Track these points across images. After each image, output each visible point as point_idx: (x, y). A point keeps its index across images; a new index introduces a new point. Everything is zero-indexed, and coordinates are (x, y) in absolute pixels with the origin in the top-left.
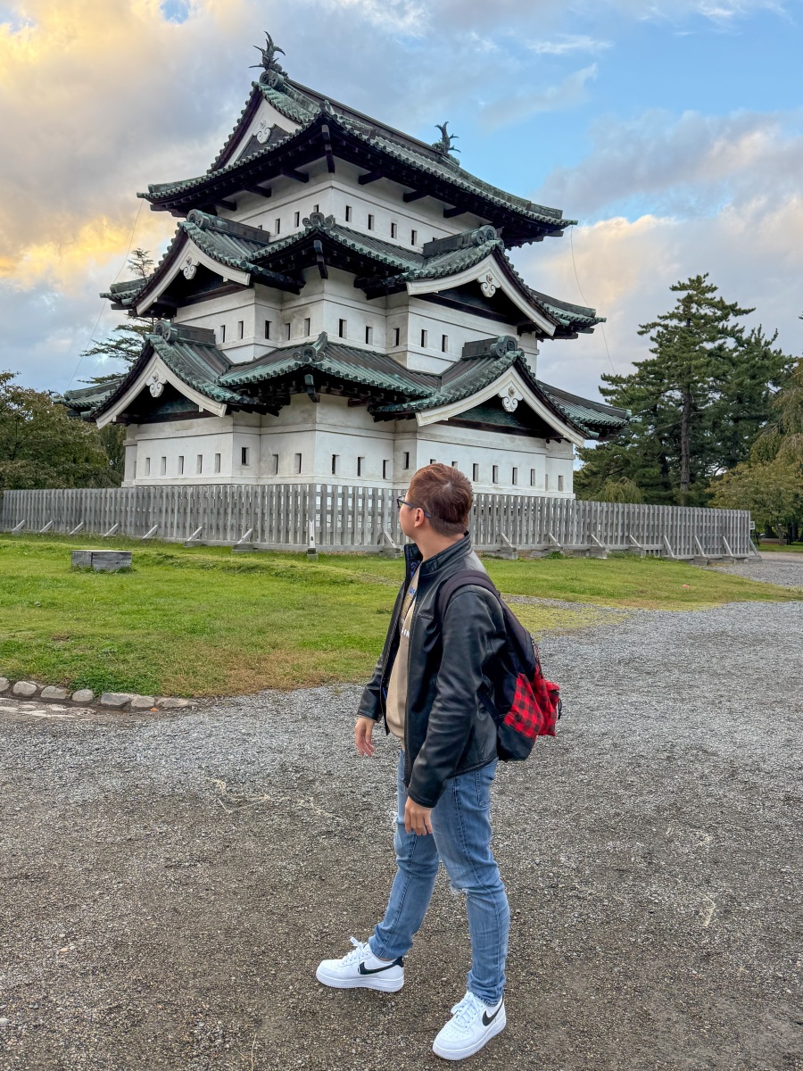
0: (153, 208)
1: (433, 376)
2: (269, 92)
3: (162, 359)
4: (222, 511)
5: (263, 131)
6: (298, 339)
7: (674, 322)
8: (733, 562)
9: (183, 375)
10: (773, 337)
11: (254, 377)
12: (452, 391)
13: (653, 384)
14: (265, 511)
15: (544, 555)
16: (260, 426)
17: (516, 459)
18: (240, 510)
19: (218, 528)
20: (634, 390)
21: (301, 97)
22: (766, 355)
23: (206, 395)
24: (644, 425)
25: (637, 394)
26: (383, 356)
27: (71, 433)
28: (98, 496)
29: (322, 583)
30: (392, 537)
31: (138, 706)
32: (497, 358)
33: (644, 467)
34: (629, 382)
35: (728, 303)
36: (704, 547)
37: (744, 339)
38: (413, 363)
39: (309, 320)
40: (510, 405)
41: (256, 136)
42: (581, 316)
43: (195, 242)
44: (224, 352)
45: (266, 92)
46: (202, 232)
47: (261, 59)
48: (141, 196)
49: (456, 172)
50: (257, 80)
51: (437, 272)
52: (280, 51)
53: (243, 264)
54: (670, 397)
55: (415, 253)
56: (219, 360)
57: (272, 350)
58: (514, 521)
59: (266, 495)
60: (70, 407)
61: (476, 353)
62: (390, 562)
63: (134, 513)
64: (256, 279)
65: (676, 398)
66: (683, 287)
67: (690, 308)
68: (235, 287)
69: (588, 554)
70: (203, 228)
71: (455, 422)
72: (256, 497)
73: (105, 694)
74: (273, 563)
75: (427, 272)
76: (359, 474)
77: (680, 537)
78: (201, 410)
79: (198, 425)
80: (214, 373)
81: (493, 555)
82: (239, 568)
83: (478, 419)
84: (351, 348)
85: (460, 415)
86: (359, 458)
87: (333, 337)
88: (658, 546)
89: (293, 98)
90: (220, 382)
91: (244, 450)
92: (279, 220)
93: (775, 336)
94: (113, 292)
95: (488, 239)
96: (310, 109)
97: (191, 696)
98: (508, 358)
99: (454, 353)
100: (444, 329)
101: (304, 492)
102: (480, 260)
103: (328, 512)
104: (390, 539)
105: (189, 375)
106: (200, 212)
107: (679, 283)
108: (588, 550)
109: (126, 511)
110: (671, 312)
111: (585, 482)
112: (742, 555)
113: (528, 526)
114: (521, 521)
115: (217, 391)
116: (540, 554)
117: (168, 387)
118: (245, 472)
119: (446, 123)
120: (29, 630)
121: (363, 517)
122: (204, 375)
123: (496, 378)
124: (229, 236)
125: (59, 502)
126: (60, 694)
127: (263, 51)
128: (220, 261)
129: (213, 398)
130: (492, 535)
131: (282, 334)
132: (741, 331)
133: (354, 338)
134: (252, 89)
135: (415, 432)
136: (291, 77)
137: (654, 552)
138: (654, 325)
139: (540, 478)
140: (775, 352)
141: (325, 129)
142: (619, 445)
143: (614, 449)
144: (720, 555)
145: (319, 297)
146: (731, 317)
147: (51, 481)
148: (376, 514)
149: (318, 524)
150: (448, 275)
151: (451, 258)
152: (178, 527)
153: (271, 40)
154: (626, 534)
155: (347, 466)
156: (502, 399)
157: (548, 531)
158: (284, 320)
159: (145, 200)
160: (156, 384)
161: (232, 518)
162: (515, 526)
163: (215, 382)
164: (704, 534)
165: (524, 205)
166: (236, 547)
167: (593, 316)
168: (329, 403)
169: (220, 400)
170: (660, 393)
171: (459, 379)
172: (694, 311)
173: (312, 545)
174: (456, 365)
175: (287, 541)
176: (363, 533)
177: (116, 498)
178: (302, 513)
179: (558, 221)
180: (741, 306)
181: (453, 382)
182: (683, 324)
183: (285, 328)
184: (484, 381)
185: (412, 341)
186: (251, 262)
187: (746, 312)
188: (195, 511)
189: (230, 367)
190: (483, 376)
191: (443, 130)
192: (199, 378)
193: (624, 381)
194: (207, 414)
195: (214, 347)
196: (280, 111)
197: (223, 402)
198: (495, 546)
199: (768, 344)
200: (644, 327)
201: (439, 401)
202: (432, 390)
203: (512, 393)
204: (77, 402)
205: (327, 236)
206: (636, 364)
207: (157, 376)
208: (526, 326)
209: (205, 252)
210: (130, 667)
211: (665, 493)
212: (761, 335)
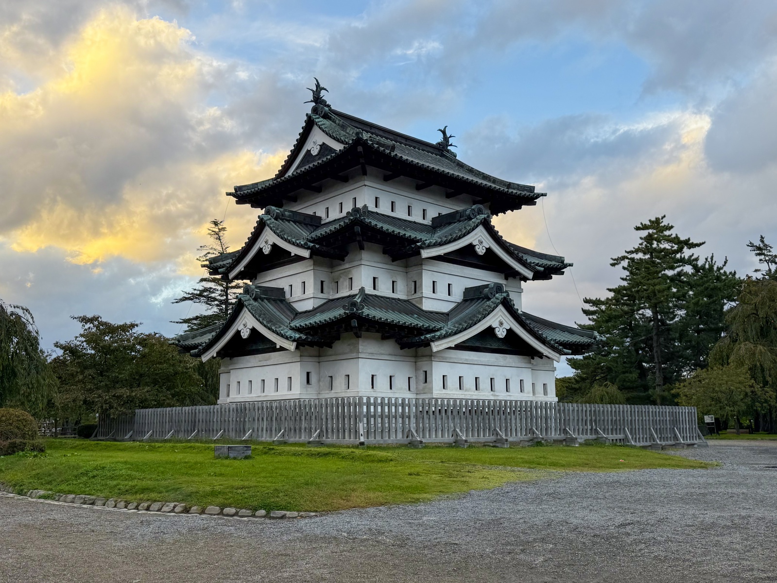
0: (238, 203)
1: (443, 314)
2: (319, 120)
3: (250, 312)
4: (298, 418)
5: (315, 147)
6: (344, 293)
7: (640, 256)
8: (683, 447)
9: (265, 322)
10: (723, 263)
11: (315, 322)
12: (457, 325)
13: (627, 305)
14: (328, 417)
15: (530, 444)
16: (319, 356)
17: (509, 373)
18: (311, 417)
19: (295, 430)
20: (611, 310)
21: (341, 123)
22: (718, 278)
23: (282, 336)
24: (622, 338)
25: (614, 313)
26: (405, 301)
27: (179, 366)
28: (208, 411)
29: (373, 461)
30: (417, 433)
31: (290, 516)
32: (489, 299)
33: (624, 373)
34: (607, 303)
35: (682, 238)
36: (659, 436)
37: (700, 265)
38: (428, 306)
39: (352, 278)
40: (501, 333)
41: (310, 151)
42: (553, 263)
43: (271, 229)
44: (291, 304)
45: (317, 120)
46: (275, 221)
47: (312, 97)
48: (228, 194)
49: (454, 162)
50: (310, 112)
51: (442, 241)
52: (325, 89)
53: (306, 244)
54: (642, 314)
55: (426, 225)
56: (289, 310)
57: (325, 301)
58: (506, 419)
59: (328, 406)
60: (181, 347)
61: (473, 295)
62: (416, 450)
63: (234, 423)
64: (314, 253)
65: (648, 315)
66: (645, 227)
67: (651, 244)
68: (299, 259)
69: (564, 443)
70: (276, 219)
71: (459, 347)
72: (322, 408)
73: (272, 512)
74: (339, 450)
75: (434, 241)
76: (391, 388)
77: (639, 429)
78: (278, 347)
79: (274, 356)
80: (286, 320)
81: (491, 444)
82: (318, 454)
83: (477, 344)
84: (382, 297)
85: (464, 342)
86: (391, 377)
87: (369, 290)
88: (621, 436)
89: (335, 123)
90: (291, 326)
91: (308, 374)
92: (328, 208)
93: (725, 263)
94: (211, 263)
95: (479, 214)
96: (348, 131)
97: (316, 511)
98: (497, 299)
99: (458, 295)
100: (448, 280)
101: (355, 403)
102: (473, 229)
103: (372, 416)
104: (416, 435)
105: (269, 322)
106: (273, 208)
107: (642, 224)
108: (564, 440)
109: (229, 421)
110: (636, 247)
111: (577, 386)
112: (692, 442)
113: (516, 422)
114: (511, 419)
115: (290, 333)
116: (527, 444)
117: (254, 331)
118: (309, 389)
119: (446, 127)
120: (220, 485)
121: (396, 419)
122: (280, 322)
123: (489, 314)
124: (293, 222)
125: (178, 416)
126: (248, 513)
127: (313, 91)
128: (289, 242)
129: (287, 338)
130: (489, 430)
131: (333, 289)
132: (697, 259)
133: (384, 290)
134: (305, 118)
135: (431, 356)
136: (333, 108)
137: (618, 441)
138: (623, 258)
139: (528, 386)
140: (731, 273)
141: (360, 149)
142: (602, 355)
143: (597, 359)
144: (673, 442)
145: (359, 263)
146: (685, 249)
147: (168, 401)
148: (405, 417)
149: (365, 425)
150: (450, 242)
151: (452, 229)
152: (267, 431)
153: (318, 83)
154: (594, 427)
155: (382, 383)
156: (494, 329)
157: (532, 427)
158: (333, 279)
159: (232, 197)
160: (245, 329)
161: (305, 423)
162: (506, 423)
163: (287, 327)
164: (659, 427)
165: (505, 186)
166: (309, 443)
167: (562, 262)
168: (367, 338)
169: (292, 339)
170: (633, 311)
171: (461, 315)
172: (655, 246)
173: (362, 439)
174: (459, 305)
175: (344, 438)
176: (396, 431)
177: (221, 412)
178: (354, 417)
179: (532, 194)
180: (694, 240)
181: (457, 318)
182: (648, 256)
183: (334, 285)
184: (480, 316)
185: (426, 290)
186: (310, 242)
187: (698, 245)
188: (278, 419)
189: (297, 314)
190: (479, 313)
191: (444, 132)
192: (277, 324)
193: (602, 303)
194: (282, 349)
195: (284, 300)
196: (327, 134)
197: (294, 341)
198: (493, 438)
199: (719, 269)
200: (615, 260)
201: (447, 333)
202: (441, 325)
203: (501, 324)
204: (187, 343)
205: (364, 223)
206: (610, 290)
207: (246, 323)
208: (510, 274)
209: (278, 236)
210: (282, 499)
211: (644, 394)
212: (714, 262)
